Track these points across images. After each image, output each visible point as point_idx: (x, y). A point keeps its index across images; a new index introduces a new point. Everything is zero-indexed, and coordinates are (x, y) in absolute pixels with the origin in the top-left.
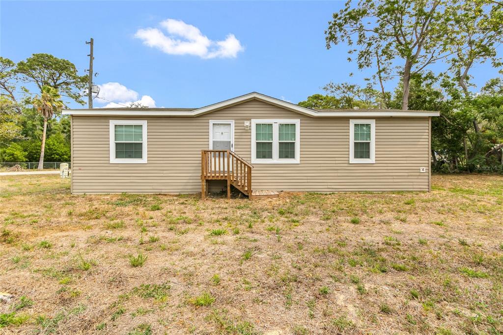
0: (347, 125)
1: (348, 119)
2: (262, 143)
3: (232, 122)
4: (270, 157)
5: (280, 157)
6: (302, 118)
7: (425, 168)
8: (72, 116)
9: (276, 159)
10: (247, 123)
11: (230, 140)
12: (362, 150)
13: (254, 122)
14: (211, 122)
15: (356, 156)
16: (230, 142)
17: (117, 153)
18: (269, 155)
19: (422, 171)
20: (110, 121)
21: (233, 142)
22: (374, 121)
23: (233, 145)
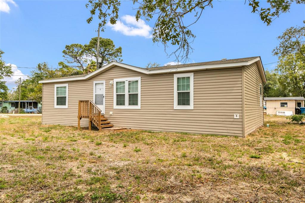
0: (172, 79)
1: (172, 74)
2: (120, 95)
3: (104, 82)
4: (124, 104)
5: (129, 104)
6: (142, 76)
7: (238, 115)
8: (43, 83)
9: (127, 106)
10: (111, 82)
11: (103, 94)
12: (184, 99)
13: (115, 80)
14: (95, 82)
15: (179, 104)
16: (103, 95)
17: (57, 102)
18: (123, 104)
19: (235, 117)
20: (55, 85)
21: (104, 95)
22: (192, 74)
23: (105, 96)
